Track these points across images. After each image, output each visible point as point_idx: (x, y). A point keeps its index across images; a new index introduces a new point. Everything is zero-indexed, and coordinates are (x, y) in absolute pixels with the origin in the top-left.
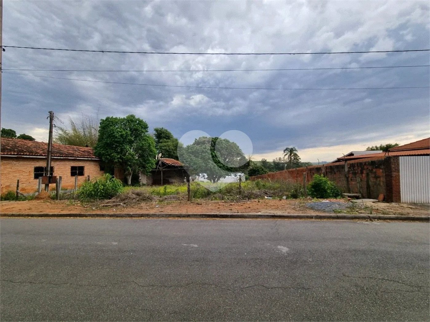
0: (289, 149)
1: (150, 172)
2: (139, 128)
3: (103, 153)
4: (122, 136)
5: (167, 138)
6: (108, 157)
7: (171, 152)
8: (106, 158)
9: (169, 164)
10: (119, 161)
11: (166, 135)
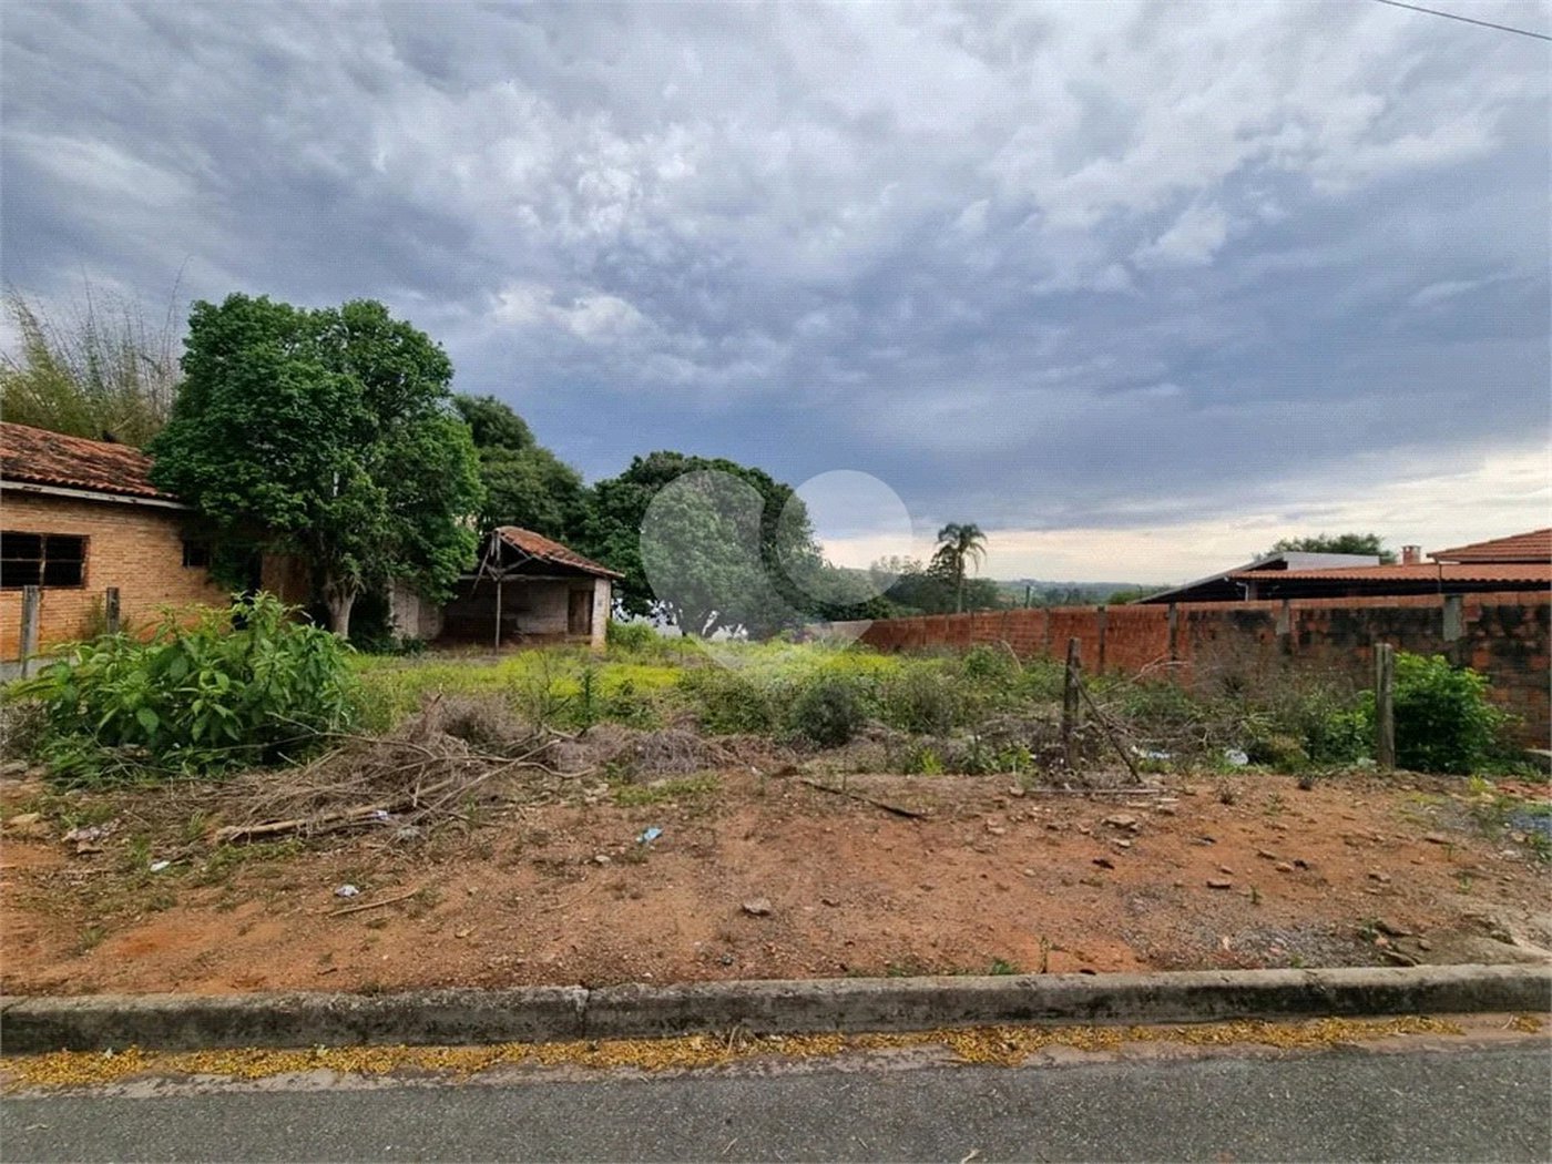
0: (958, 528)
1: (452, 587)
2: (408, 369)
3: (203, 474)
4: (316, 396)
5: (509, 441)
6: (233, 497)
7: (528, 502)
8: (225, 502)
9: (537, 553)
10: (294, 522)
11: (504, 431)
